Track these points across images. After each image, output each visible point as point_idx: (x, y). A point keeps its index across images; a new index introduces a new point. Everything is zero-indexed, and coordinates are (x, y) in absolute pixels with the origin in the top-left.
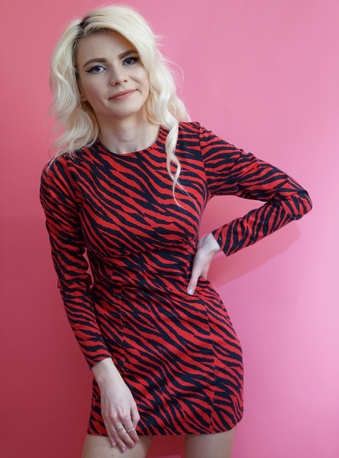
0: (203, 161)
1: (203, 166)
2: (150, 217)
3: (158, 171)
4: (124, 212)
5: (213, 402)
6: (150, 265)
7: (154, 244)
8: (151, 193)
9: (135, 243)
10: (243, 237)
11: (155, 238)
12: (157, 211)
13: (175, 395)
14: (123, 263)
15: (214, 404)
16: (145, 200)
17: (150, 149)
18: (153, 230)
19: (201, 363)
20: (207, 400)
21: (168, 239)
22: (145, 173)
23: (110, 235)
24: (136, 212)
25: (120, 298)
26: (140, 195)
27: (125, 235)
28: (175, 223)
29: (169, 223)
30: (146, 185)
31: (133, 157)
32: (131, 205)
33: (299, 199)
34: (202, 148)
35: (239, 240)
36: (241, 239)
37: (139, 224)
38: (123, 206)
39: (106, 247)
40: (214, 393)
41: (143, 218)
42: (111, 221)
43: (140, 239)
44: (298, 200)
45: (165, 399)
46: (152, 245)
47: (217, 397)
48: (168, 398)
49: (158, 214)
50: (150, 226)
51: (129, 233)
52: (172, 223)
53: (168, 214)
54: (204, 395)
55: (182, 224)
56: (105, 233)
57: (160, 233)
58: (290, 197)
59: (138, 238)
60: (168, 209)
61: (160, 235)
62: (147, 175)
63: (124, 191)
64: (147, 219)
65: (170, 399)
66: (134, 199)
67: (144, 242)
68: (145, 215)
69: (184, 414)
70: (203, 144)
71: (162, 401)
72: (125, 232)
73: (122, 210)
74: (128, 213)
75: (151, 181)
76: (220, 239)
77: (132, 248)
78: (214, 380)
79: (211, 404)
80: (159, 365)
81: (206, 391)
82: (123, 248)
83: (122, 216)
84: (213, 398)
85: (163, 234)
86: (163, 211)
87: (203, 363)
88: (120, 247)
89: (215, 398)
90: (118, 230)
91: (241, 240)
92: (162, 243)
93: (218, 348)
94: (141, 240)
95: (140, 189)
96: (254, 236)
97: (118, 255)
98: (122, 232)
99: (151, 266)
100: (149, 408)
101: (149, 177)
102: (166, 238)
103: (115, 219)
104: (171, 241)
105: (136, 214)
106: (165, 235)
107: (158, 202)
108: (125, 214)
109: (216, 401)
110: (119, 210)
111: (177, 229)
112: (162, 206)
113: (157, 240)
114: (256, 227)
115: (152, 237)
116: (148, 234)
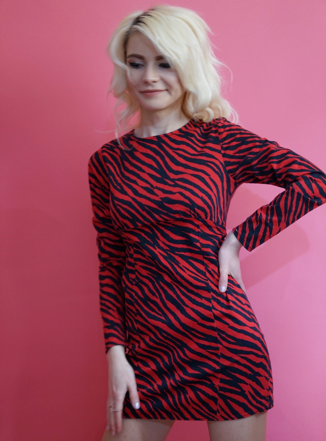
0: (220, 145)
1: (220, 149)
2: (159, 189)
3: (175, 151)
4: (138, 185)
5: (218, 389)
6: (161, 241)
7: (162, 215)
8: (165, 169)
9: (144, 213)
10: (258, 225)
11: (162, 209)
12: (166, 184)
13: (180, 381)
14: (137, 238)
15: (219, 392)
16: (158, 176)
17: (171, 134)
18: (160, 200)
19: (207, 350)
20: (212, 387)
21: (174, 209)
22: (162, 152)
23: (122, 205)
24: (149, 186)
25: (134, 283)
26: (155, 171)
27: (136, 205)
28: (181, 193)
29: (174, 193)
30: (161, 162)
31: (154, 140)
32: (146, 180)
33: (311, 179)
34: (220, 133)
35: (254, 228)
36: (256, 226)
37: (149, 195)
38: (139, 181)
39: (120, 219)
40: (219, 380)
41: (153, 190)
42: (126, 193)
43: (148, 209)
44: (309, 179)
45: (171, 384)
46: (161, 217)
47: (222, 385)
48: (173, 383)
49: (167, 186)
50: (158, 196)
51: (139, 204)
52: (177, 193)
53: (176, 185)
54: (210, 382)
55: (187, 194)
56: (120, 203)
57: (166, 203)
58: (301, 177)
59: (146, 208)
60: (177, 182)
61: (166, 205)
62: (164, 154)
63: (141, 168)
64: (156, 191)
65: (175, 385)
66: (149, 174)
67: (153, 213)
68: (155, 188)
69: (189, 400)
70: (222, 130)
71: (167, 386)
72: (136, 203)
73: (136, 183)
74: (142, 187)
75: (167, 159)
76: (237, 230)
77: (142, 220)
78: (219, 368)
79: (216, 391)
80: (167, 351)
81: (212, 378)
82: (134, 220)
83: (135, 189)
84: (218, 385)
85: (169, 204)
86: (172, 183)
87: (208, 350)
88: (131, 218)
89: (220, 385)
90: (130, 201)
91: (256, 228)
92: (169, 214)
93: (223, 335)
94: (151, 211)
95: (155, 165)
96: (269, 222)
97: (131, 229)
98: (133, 203)
99: (163, 242)
100: (155, 392)
101: (165, 156)
102: (172, 209)
103: (129, 192)
104: (177, 212)
105: (148, 187)
106: (171, 205)
107: (170, 177)
108: (139, 187)
109: (221, 389)
110: (134, 184)
111: (182, 199)
112: (173, 180)
113: (165, 210)
114: (269, 212)
115: (159, 207)
116: (155, 204)
